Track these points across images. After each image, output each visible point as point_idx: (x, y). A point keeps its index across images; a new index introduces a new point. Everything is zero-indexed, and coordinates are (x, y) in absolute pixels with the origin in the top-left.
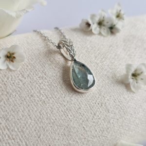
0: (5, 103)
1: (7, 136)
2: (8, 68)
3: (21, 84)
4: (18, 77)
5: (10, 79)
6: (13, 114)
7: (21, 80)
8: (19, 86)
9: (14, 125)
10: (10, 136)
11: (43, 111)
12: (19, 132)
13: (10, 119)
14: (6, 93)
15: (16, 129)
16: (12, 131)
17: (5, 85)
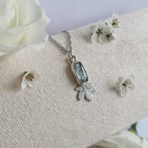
0: (28, 118)
1: (32, 145)
2: (28, 86)
3: (39, 99)
4: (36, 93)
5: (30, 96)
6: (36, 126)
7: (38, 96)
8: (38, 102)
9: (37, 135)
10: (35, 144)
11: (57, 121)
12: (41, 140)
13: (34, 131)
14: (28, 109)
15: (39, 139)
16: (36, 140)
17: (27, 102)
